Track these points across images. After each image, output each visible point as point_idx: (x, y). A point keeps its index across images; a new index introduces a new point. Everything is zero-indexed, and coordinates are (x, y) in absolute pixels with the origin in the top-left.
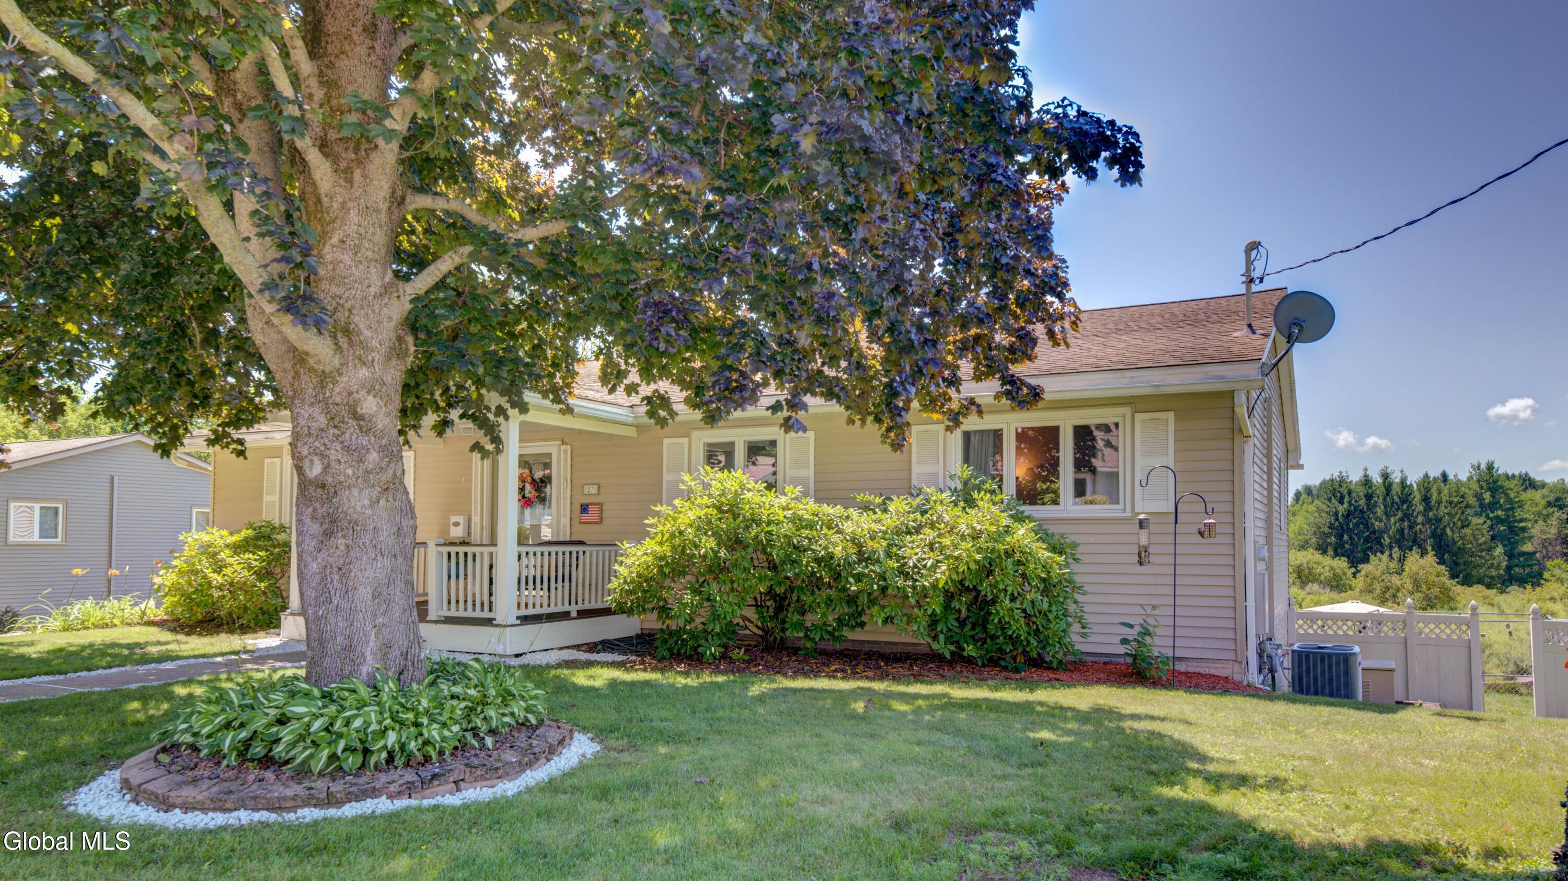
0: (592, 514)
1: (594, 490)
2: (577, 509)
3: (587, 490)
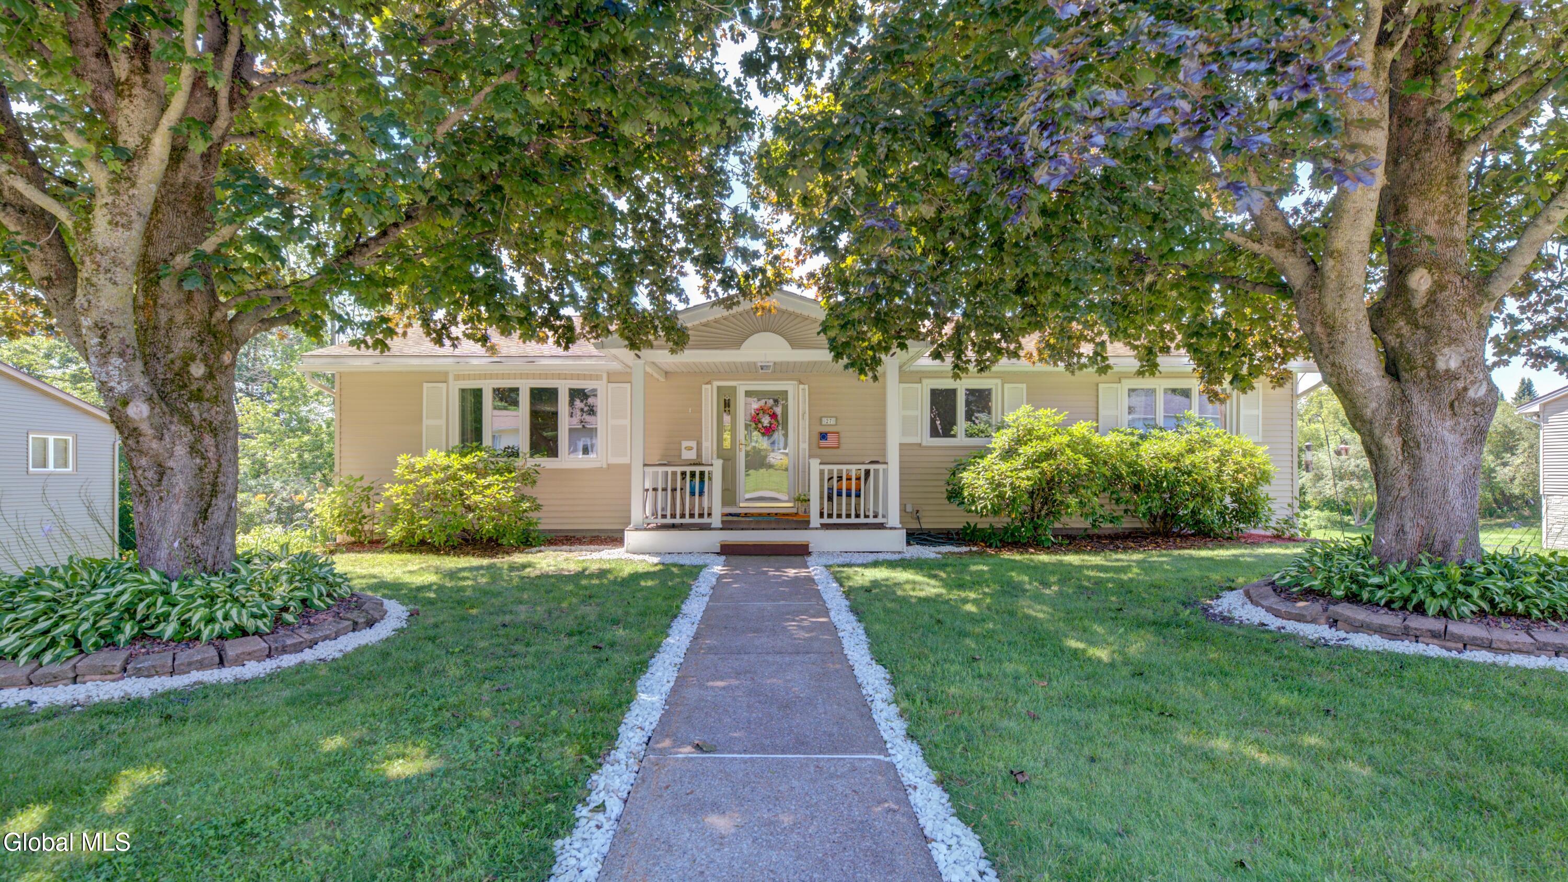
0: (831, 438)
1: (833, 421)
2: (816, 437)
3: (825, 421)
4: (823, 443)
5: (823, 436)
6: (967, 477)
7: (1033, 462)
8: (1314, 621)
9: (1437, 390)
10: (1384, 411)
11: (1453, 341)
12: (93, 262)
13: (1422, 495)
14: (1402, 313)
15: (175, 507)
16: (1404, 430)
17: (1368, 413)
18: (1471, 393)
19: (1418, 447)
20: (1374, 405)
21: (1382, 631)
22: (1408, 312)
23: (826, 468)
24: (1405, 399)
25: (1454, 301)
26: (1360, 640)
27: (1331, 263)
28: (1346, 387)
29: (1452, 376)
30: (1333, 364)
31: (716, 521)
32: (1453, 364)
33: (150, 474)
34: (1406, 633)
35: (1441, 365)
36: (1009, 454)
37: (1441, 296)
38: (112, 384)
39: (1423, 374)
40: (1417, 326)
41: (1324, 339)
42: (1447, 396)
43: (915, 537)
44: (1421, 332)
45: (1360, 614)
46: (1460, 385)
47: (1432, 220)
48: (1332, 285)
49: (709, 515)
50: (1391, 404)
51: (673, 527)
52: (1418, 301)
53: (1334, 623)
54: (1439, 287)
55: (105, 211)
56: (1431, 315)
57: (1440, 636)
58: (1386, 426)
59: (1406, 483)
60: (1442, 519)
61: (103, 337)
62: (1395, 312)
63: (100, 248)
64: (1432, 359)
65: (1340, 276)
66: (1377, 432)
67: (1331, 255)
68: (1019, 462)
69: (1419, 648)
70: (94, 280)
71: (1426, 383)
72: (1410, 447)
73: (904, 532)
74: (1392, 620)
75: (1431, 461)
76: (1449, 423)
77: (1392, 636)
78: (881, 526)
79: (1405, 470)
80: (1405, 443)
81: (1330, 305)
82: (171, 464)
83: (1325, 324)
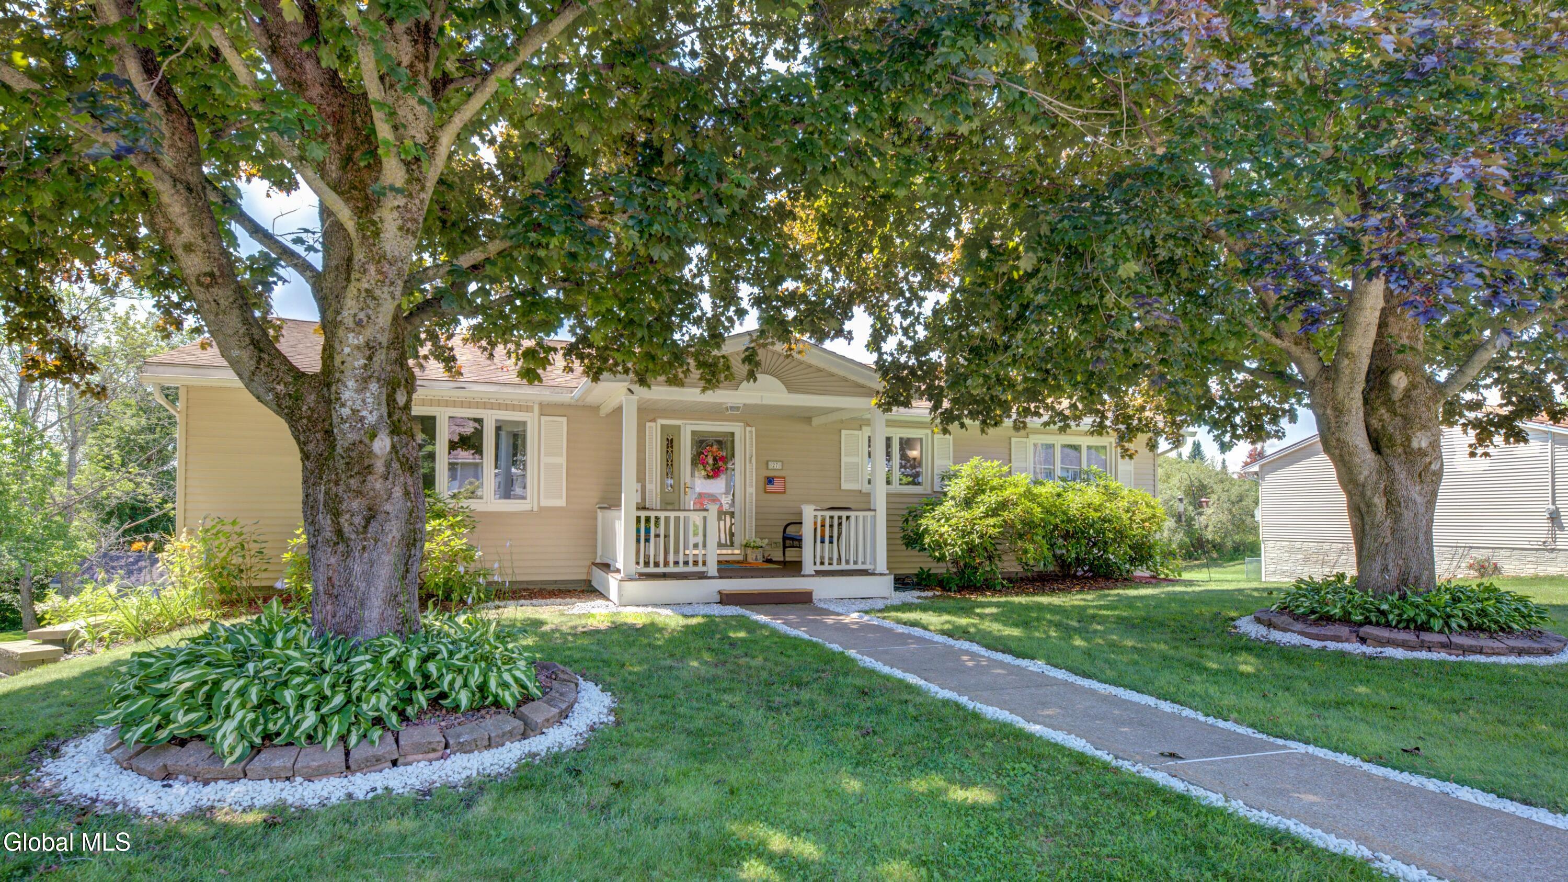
0: (778, 483)
2: (762, 481)
3: (771, 465)
4: (770, 488)
5: (770, 480)
6: (927, 522)
7: (993, 512)
8: (1347, 640)
9: (1412, 463)
10: (1375, 477)
11: (1424, 427)
12: (379, 272)
13: (1402, 542)
14: (1383, 403)
15: (386, 558)
16: (1389, 493)
17: (1362, 478)
18: (1433, 467)
19: (1399, 504)
20: (1366, 473)
21: (1404, 645)
22: (1389, 403)
23: (819, 514)
24: (1389, 469)
25: (1423, 398)
26: (1390, 651)
27: (1346, 362)
28: (1347, 458)
29: (1422, 453)
30: (1338, 440)
31: (712, 569)
32: (1424, 445)
33: (358, 520)
34: (1423, 646)
35: (1415, 444)
36: (968, 503)
37: (1414, 393)
38: (364, 413)
39: (1400, 450)
40: (1395, 414)
41: (1333, 420)
42: (1418, 468)
43: (901, 583)
44: (1398, 419)
45: (1385, 633)
46: (1428, 460)
47: (1405, 335)
48: (1346, 379)
49: (704, 564)
50: (1379, 472)
51: (664, 576)
52: (1397, 396)
53: (1363, 640)
54: (1413, 386)
55: (396, 214)
56: (1407, 407)
57: (1447, 646)
58: (1375, 489)
59: (1389, 532)
60: (1414, 560)
61: (370, 358)
62: (1378, 402)
63: (389, 256)
64: (1409, 439)
65: (1352, 373)
66: (1369, 493)
67: (1347, 355)
68: (979, 511)
69: (1435, 656)
70: (378, 292)
71: (1403, 457)
72: (1393, 504)
73: (891, 578)
74: (1410, 636)
75: (1408, 515)
76: (1418, 488)
77: (1412, 648)
78: (864, 573)
79: (1388, 523)
80: (1388, 501)
81: (1341, 393)
82: (388, 507)
83: (1335, 408)
